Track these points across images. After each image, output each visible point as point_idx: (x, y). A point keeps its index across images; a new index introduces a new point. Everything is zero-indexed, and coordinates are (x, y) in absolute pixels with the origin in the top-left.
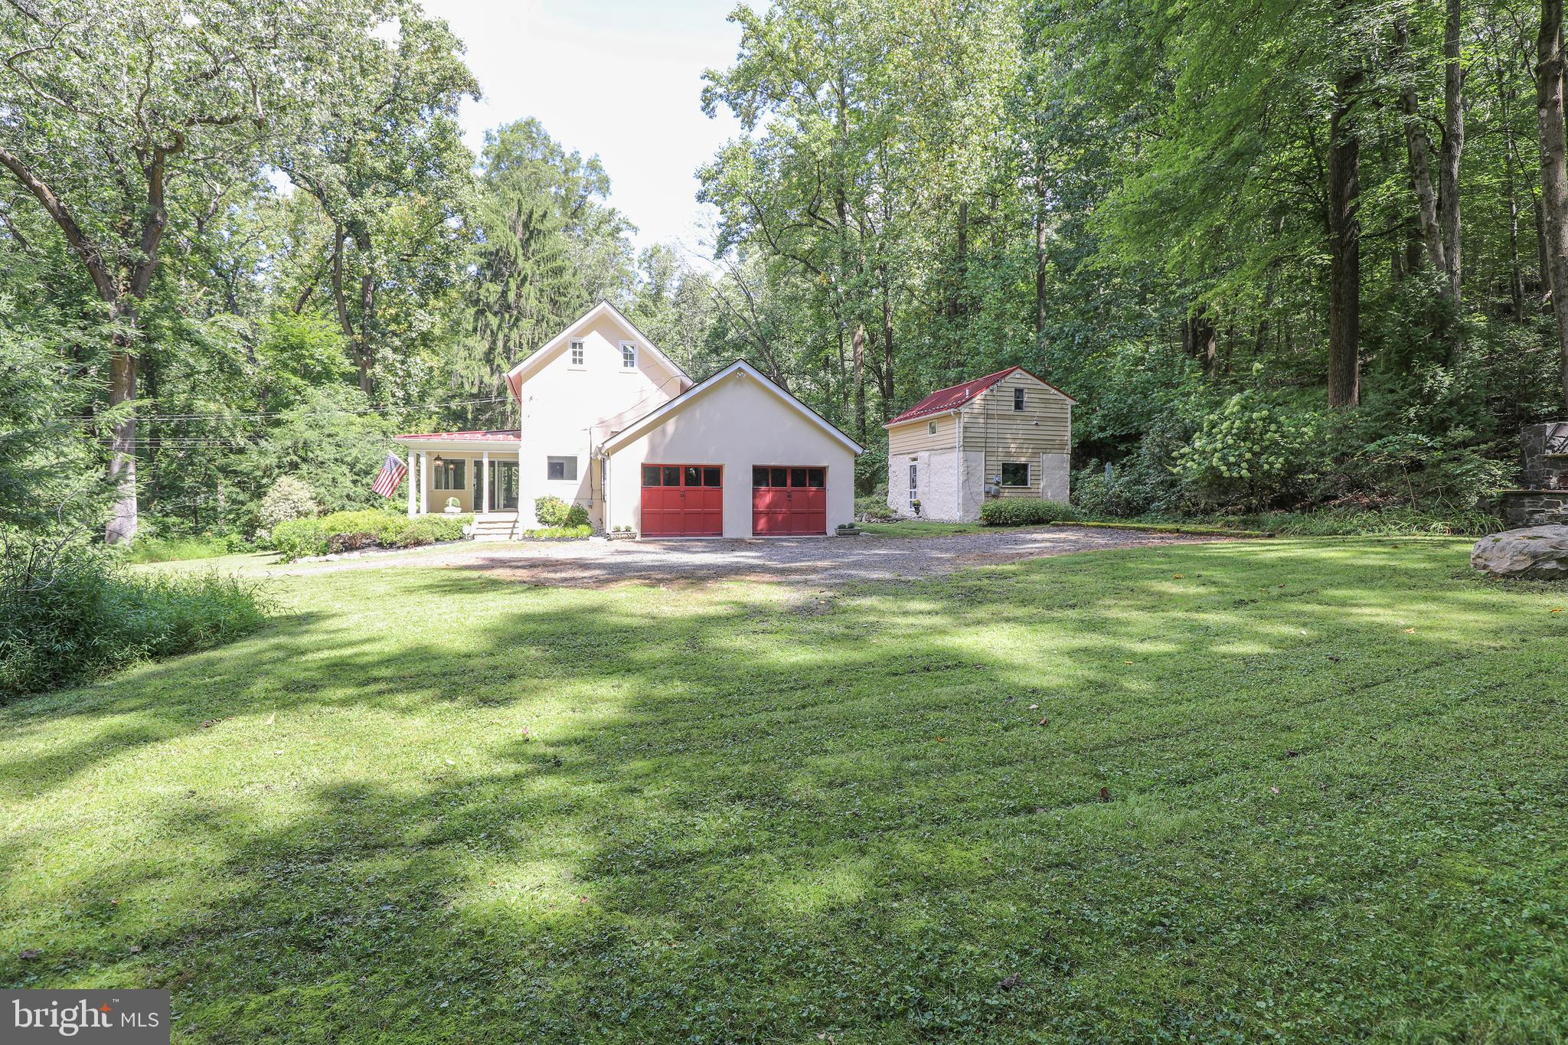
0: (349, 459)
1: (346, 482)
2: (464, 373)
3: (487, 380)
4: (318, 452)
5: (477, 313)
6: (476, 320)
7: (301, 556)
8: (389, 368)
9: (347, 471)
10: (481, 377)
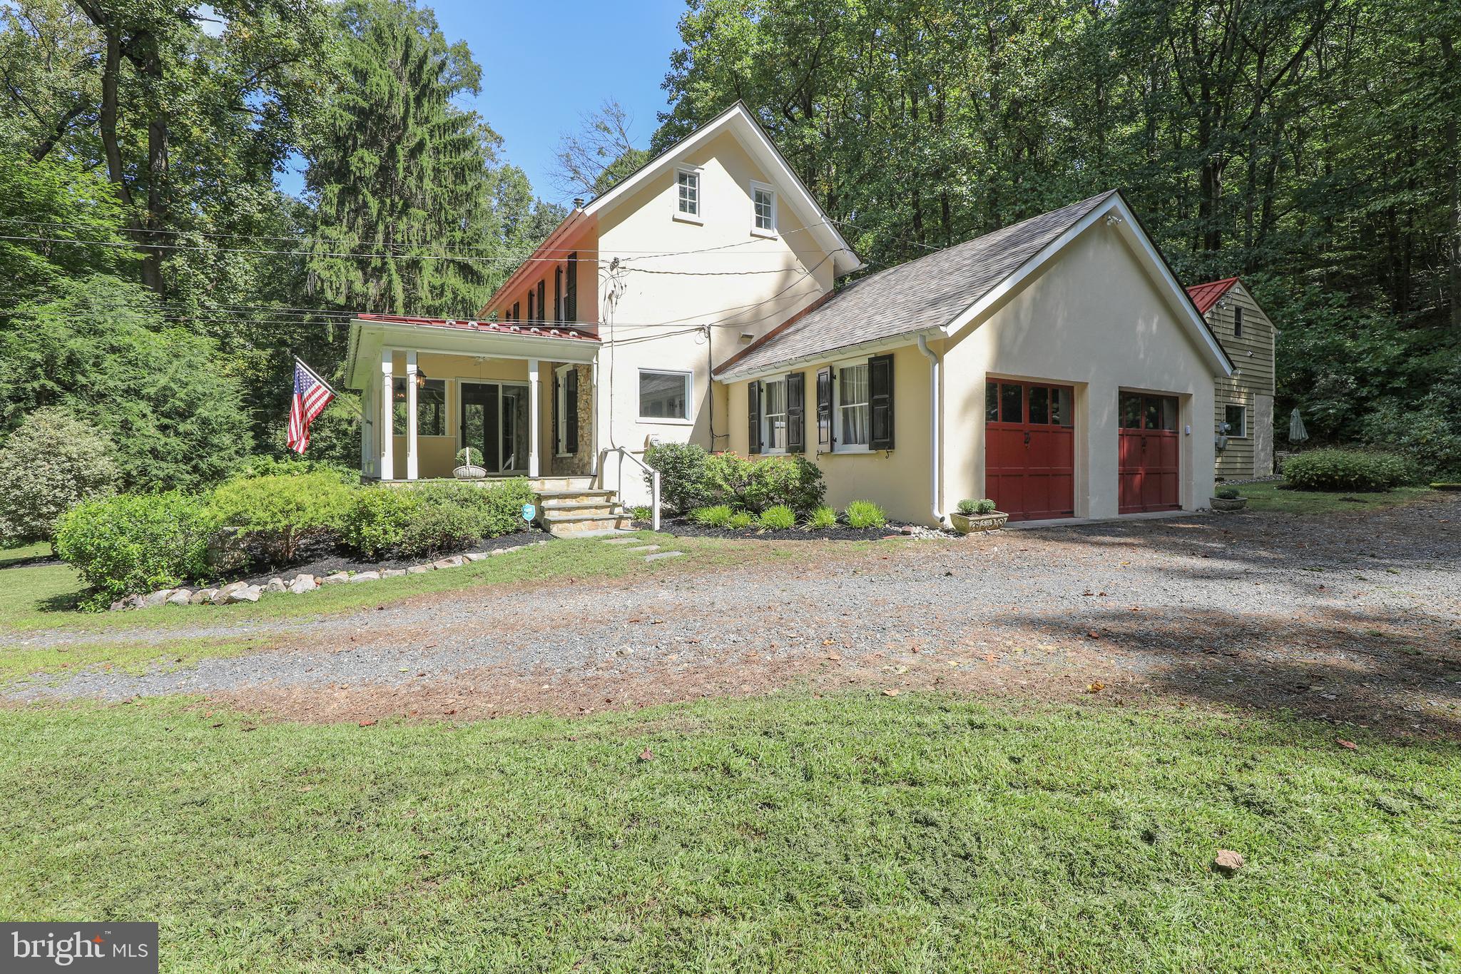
0: (152, 391)
1: (149, 427)
2: (325, 274)
3: (358, 287)
4: (94, 376)
5: (342, 192)
6: (341, 203)
7: (146, 588)
8: (197, 260)
9: (148, 411)
10: (350, 283)
